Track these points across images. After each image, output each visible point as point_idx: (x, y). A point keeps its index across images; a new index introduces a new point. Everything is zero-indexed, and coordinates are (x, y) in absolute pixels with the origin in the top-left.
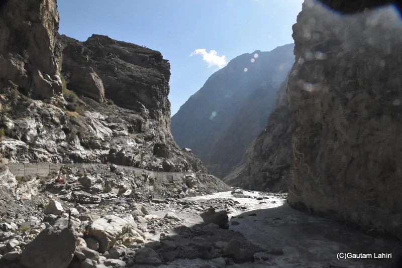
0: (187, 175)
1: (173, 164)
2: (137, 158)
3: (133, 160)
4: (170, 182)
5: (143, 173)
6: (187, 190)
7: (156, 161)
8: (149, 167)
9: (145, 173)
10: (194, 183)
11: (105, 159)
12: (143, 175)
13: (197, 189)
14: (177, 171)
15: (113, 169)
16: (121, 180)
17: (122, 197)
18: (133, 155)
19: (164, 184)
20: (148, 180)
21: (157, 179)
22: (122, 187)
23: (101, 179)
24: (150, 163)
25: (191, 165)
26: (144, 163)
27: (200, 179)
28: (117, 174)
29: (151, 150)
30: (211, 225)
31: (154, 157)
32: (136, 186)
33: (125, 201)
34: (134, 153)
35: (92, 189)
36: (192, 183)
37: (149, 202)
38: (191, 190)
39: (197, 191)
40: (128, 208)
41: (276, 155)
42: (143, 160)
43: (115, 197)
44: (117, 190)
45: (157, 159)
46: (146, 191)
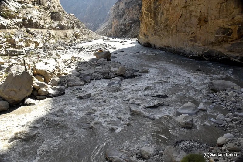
0: (75, 31)
1: (65, 24)
2: (42, 23)
3: (40, 24)
4: (65, 36)
5: (48, 32)
6: (76, 40)
7: (53, 23)
8: (50, 28)
9: (49, 32)
10: (79, 35)
11: (20, 25)
12: (48, 33)
13: (82, 39)
14: (68, 29)
15: (28, 32)
16: (35, 38)
17: (37, 48)
18: (38, 21)
19: (61, 38)
20: (51, 36)
21: (57, 35)
22: (36, 42)
23: (22, 39)
24: (50, 25)
25: (76, 25)
26: (47, 26)
27: (83, 33)
28: (31, 34)
29: (49, 17)
30: (102, 59)
31: (52, 21)
32: (45, 41)
33: (42, 51)
34: (39, 19)
35: (18, 46)
36: (79, 36)
37: (55, 50)
38: (78, 40)
39: (82, 41)
40: (47, 55)
41: (127, 15)
42: (46, 24)
43: (34, 49)
44: (34, 45)
45: (54, 22)
46: (52, 43)
